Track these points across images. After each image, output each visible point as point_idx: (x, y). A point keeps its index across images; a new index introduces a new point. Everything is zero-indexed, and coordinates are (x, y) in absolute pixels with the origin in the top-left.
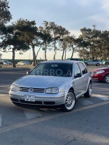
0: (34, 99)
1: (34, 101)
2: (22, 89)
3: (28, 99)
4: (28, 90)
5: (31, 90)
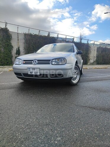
1: (39, 74)
2: (25, 62)
3: (32, 73)
4: (32, 62)
5: (35, 62)
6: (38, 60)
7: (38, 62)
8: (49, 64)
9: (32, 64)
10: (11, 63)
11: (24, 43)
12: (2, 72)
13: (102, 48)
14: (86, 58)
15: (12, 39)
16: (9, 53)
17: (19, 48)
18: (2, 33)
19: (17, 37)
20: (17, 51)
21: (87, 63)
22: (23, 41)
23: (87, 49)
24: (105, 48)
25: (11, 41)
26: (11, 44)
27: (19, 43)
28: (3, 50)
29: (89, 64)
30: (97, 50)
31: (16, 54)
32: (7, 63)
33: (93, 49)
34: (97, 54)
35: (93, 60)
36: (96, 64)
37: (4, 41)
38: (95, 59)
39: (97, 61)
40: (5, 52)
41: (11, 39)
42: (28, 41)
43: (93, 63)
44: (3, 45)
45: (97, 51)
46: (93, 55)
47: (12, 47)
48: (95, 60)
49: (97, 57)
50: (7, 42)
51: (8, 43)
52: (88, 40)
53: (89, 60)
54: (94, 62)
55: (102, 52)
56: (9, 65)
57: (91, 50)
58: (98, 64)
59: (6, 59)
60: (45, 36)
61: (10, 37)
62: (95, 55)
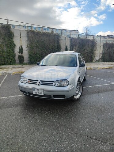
0: (43, 93)
1: (43, 94)
2: (30, 82)
3: (36, 93)
4: (36, 82)
5: (39, 82)
6: (42, 81)
7: (42, 83)
8: (53, 85)
9: (36, 84)
10: (14, 62)
11: (27, 41)
12: (7, 75)
13: (109, 44)
14: (91, 55)
15: (15, 37)
16: (12, 51)
17: (21, 46)
18: (3, 31)
19: (20, 35)
20: (19, 49)
21: (93, 61)
22: (26, 39)
23: (93, 45)
24: (112, 44)
25: (13, 39)
26: (13, 42)
27: (22, 41)
28: (5, 48)
29: (94, 61)
30: (103, 46)
31: (19, 53)
32: (11, 62)
33: (99, 45)
34: (103, 51)
35: (98, 57)
36: (102, 62)
37: (6, 39)
38: (101, 55)
39: (102, 58)
40: (7, 50)
41: (13, 37)
42: (31, 39)
43: (98, 60)
44: (5, 44)
45: (103, 48)
46: (99, 52)
47: (15, 45)
48: (101, 57)
49: (103, 53)
50: (9, 40)
51: (11, 42)
52: (94, 36)
53: (95, 57)
54: (100, 59)
55: (109, 48)
56: (12, 64)
57: (97, 47)
58: (103, 62)
59: (9, 58)
60: (49, 33)
61: (12, 35)
62: (101, 52)
